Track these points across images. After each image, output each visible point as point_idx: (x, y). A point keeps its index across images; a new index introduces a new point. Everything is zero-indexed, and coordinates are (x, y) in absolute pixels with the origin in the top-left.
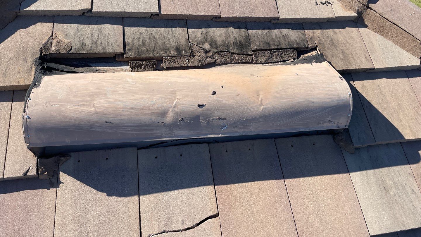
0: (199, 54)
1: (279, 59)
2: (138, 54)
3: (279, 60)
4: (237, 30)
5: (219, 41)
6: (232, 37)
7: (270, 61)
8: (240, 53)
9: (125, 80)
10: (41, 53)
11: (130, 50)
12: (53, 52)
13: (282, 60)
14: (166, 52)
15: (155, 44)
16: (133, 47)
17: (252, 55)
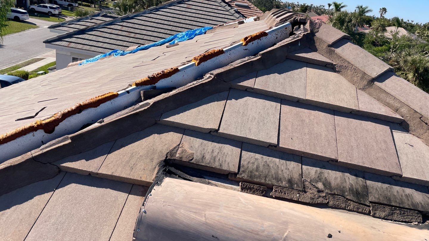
0: (311, 192)
1: (401, 218)
2: (251, 177)
3: (401, 220)
4: (354, 177)
5: (333, 183)
6: (348, 183)
7: (390, 217)
8: (356, 201)
9: (237, 198)
10: (167, 157)
11: (244, 171)
12: (177, 159)
13: (404, 220)
14: (278, 182)
15: (269, 172)
16: (247, 169)
17: (369, 206)
